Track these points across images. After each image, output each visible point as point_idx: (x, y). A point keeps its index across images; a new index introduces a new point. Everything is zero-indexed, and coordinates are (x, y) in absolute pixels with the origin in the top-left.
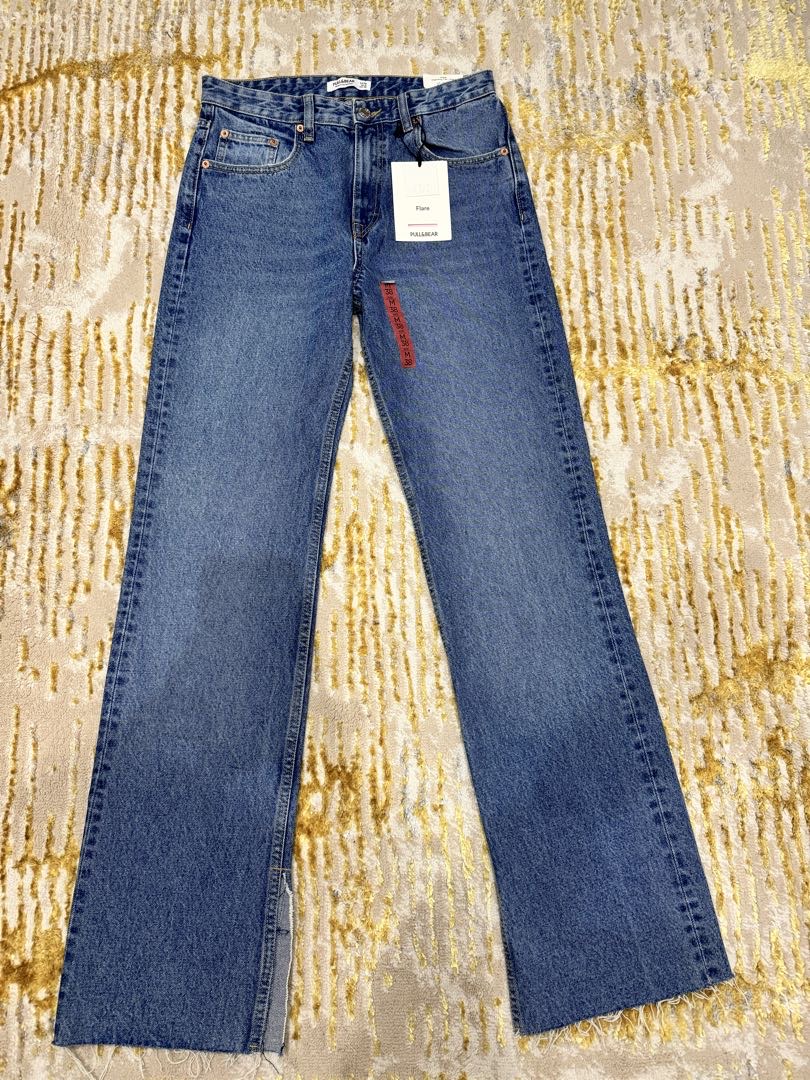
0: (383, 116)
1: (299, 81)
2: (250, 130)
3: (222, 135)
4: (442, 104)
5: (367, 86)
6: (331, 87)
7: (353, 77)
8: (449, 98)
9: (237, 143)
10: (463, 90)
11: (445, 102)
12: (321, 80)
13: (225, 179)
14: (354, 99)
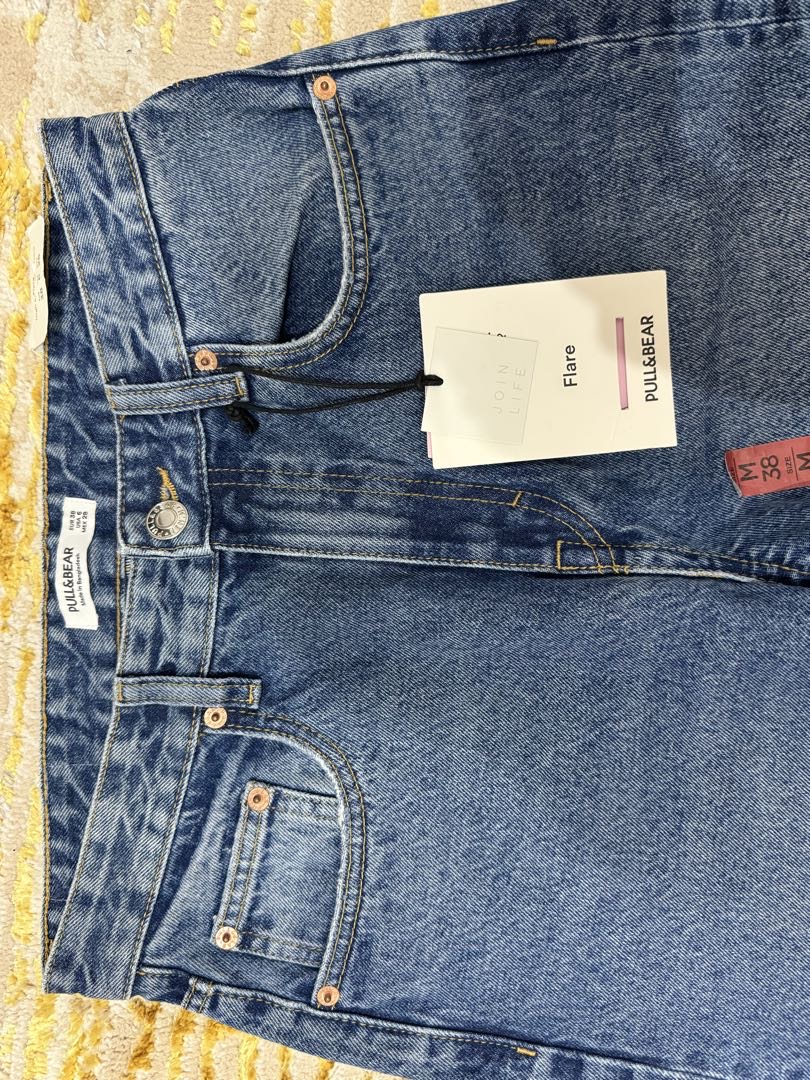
0: (182, 466)
1: (59, 708)
2: (214, 864)
3: (232, 945)
4: (149, 278)
5: (80, 510)
6: (83, 617)
7: (50, 551)
8: (128, 253)
9: (256, 902)
10: (101, 211)
11: (141, 268)
12: (61, 647)
13: (379, 947)
14: (123, 549)
